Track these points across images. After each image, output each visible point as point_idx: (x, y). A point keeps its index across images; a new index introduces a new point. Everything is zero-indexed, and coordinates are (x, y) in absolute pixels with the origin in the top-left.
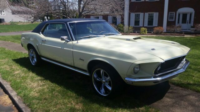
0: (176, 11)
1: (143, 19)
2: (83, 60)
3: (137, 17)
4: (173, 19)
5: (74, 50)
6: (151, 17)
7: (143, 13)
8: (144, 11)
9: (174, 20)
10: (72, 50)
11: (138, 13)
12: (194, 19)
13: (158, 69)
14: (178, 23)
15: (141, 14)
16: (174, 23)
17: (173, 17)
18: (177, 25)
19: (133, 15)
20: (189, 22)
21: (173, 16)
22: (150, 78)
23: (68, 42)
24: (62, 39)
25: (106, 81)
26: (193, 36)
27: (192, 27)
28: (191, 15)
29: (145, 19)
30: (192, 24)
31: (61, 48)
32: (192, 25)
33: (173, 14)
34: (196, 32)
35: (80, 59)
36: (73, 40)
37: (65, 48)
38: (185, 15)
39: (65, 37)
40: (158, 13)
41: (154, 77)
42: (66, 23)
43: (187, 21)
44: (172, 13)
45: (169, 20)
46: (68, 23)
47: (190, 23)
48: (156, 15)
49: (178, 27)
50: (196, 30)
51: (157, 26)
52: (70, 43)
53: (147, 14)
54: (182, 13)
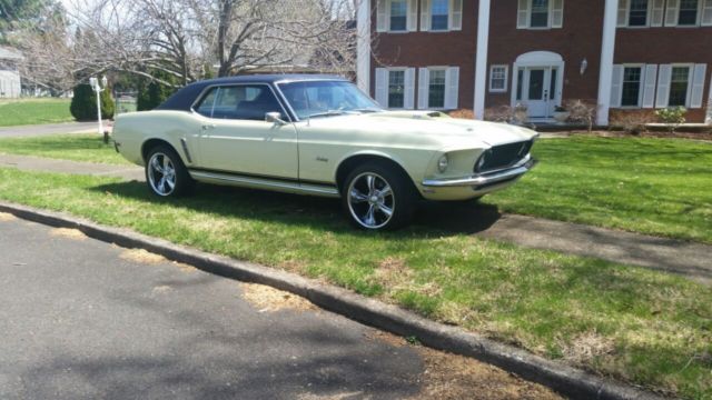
0: (510, 61)
1: (413, 88)
2: (326, 160)
3: (397, 79)
4: (502, 87)
5: (300, 141)
6: (437, 80)
7: (413, 69)
8: (417, 63)
9: (505, 89)
10: (296, 141)
11: (400, 69)
12: (564, 85)
13: (481, 164)
14: (519, 97)
15: (409, 72)
16: (506, 97)
17: (503, 81)
18: (515, 103)
19: (383, 74)
20: (549, 93)
21: (503, 76)
22: (467, 177)
23: (282, 124)
24: (271, 119)
25: (380, 199)
26: (563, 136)
27: (559, 110)
28: (554, 72)
29: (420, 88)
30: (558, 100)
31: (261, 139)
32: (559, 105)
33: (503, 70)
34: (569, 124)
35: (318, 159)
36: (294, 120)
37: (274, 140)
38: (537, 75)
39: (275, 115)
40: (457, 69)
41: (473, 177)
42: (271, 82)
43: (544, 93)
44: (499, 70)
45: (491, 90)
46: (276, 83)
47: (552, 97)
48: (451, 75)
49: (517, 110)
50: (569, 120)
51: (455, 107)
52: (289, 126)
53: (425, 72)
54: (528, 68)
